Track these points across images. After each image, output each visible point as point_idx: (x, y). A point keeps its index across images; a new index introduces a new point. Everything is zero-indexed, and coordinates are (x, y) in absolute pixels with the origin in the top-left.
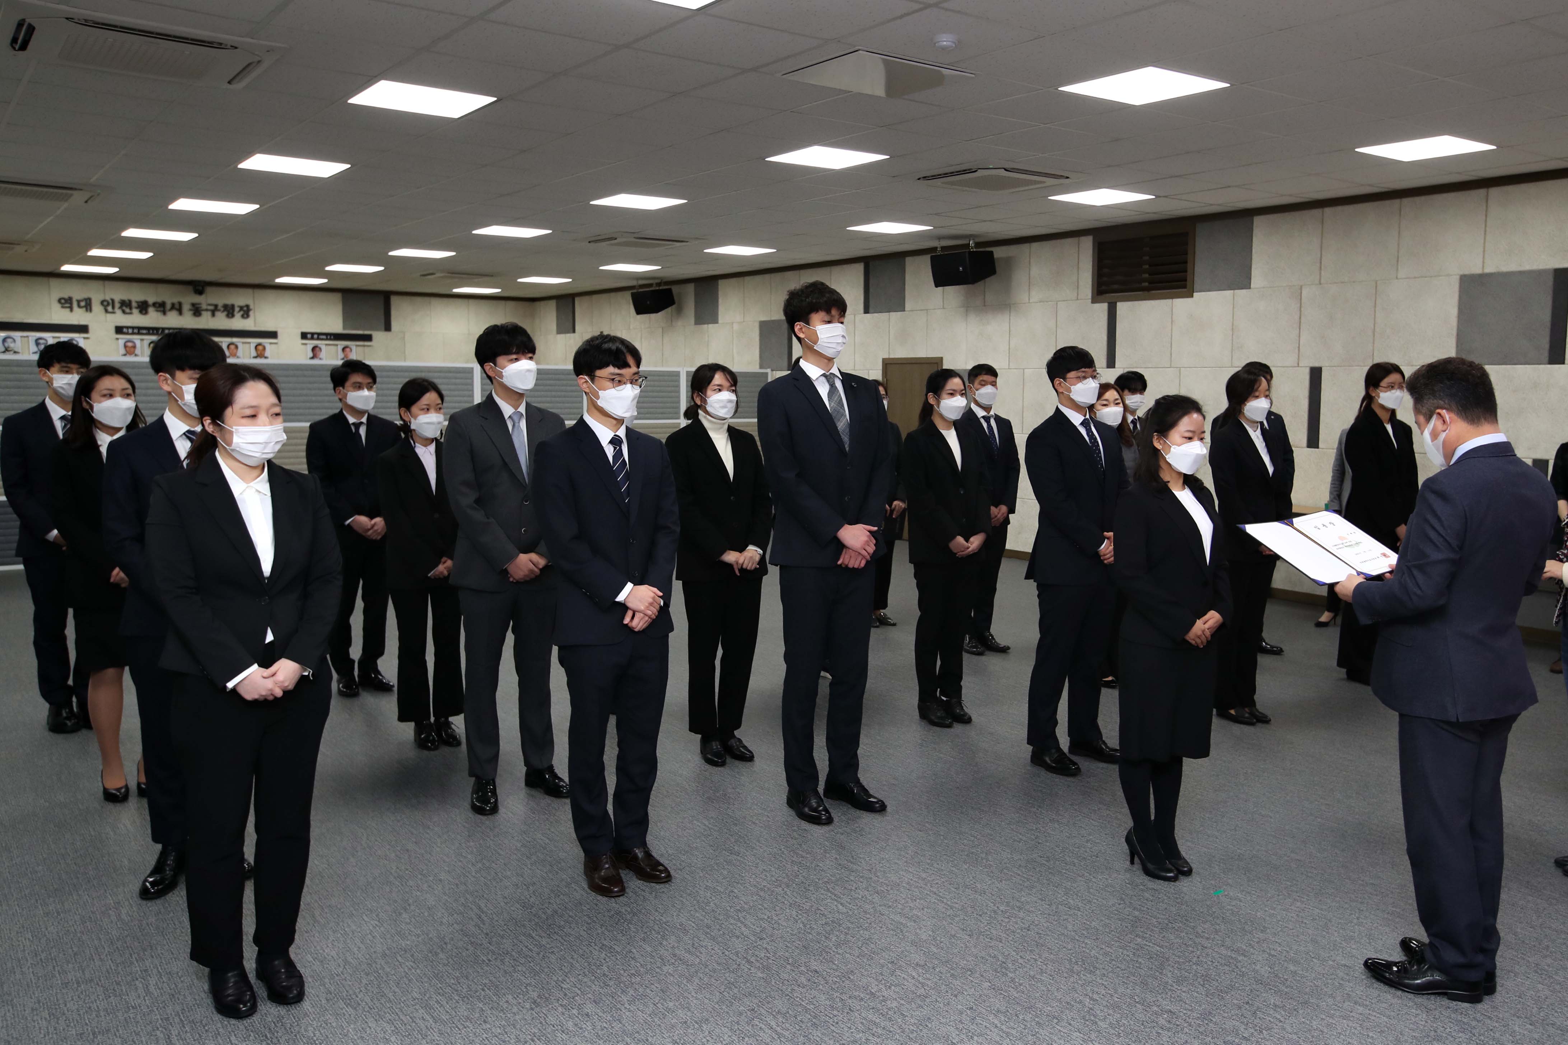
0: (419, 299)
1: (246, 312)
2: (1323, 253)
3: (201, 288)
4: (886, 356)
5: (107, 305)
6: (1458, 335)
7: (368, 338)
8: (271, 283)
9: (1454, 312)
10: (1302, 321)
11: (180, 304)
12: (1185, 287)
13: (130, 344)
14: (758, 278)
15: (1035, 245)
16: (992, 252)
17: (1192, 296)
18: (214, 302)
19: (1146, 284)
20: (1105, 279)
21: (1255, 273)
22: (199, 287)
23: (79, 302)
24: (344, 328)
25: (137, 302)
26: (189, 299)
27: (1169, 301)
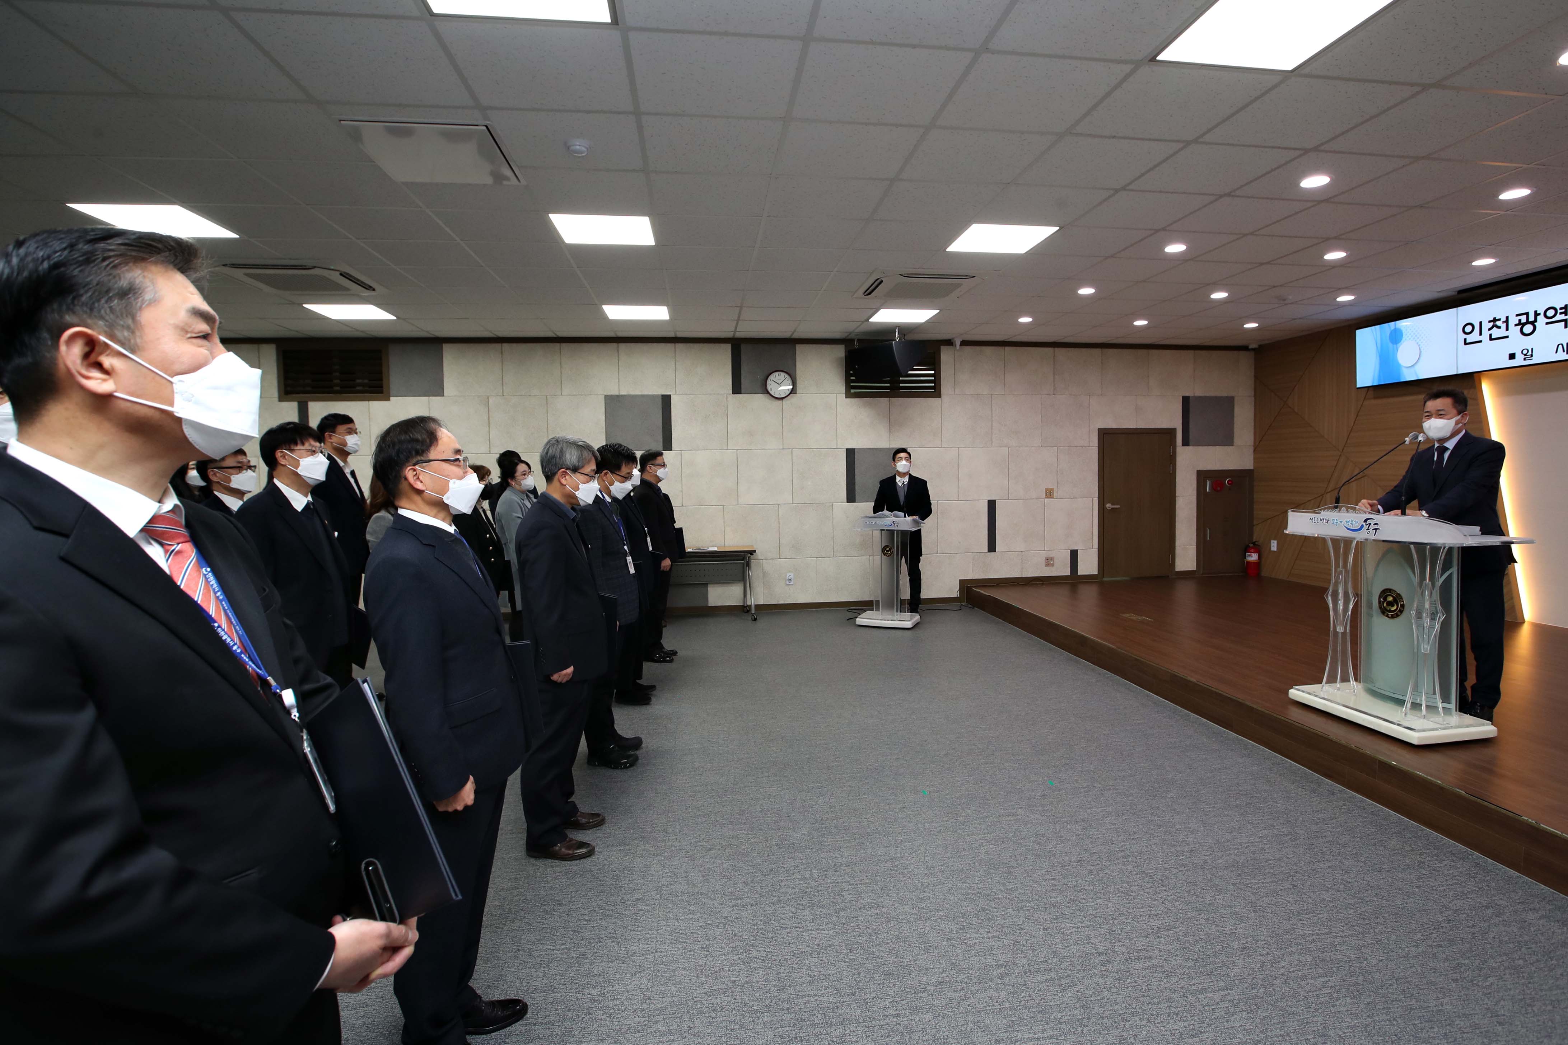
2: (504, 375)
6: (607, 433)
9: (602, 418)
10: (491, 422)
12: (382, 392)
17: (389, 400)
19: (338, 388)
21: (447, 385)
27: (365, 403)
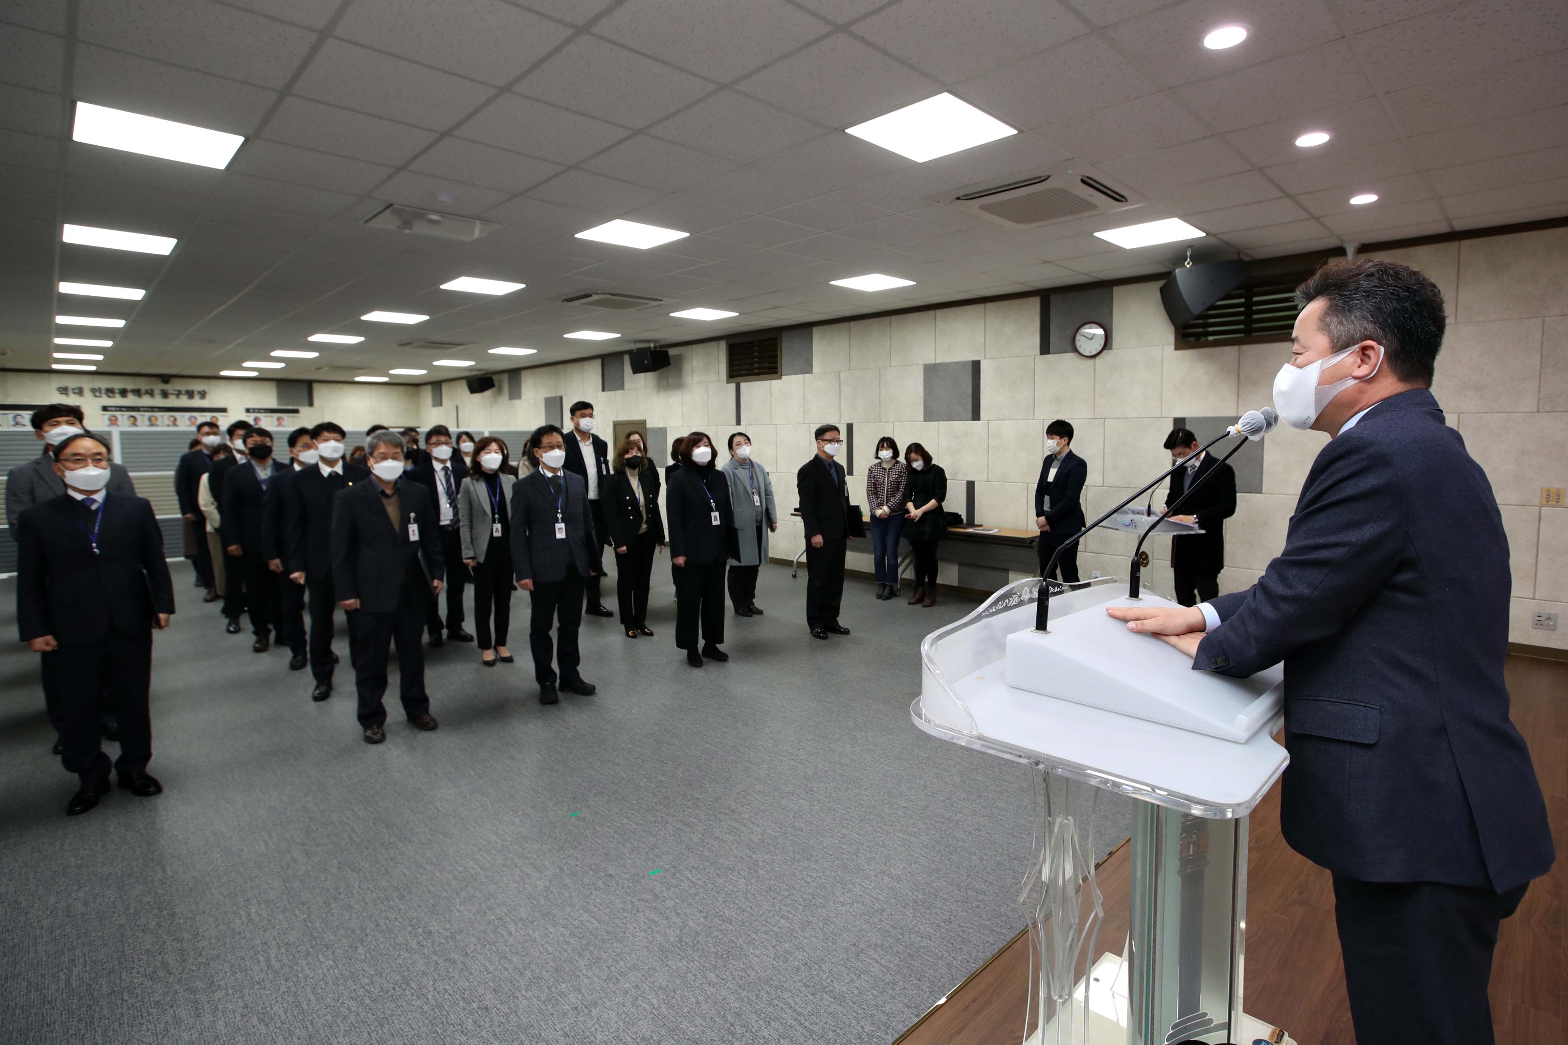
0: (333, 386)
1: (203, 395)
2: (851, 350)
3: (166, 379)
4: (615, 420)
5: (95, 392)
6: (924, 403)
7: (296, 411)
8: (217, 375)
9: (921, 387)
10: (841, 394)
11: (152, 390)
12: (776, 373)
13: (113, 418)
14: (543, 369)
15: (695, 347)
16: (667, 351)
17: (781, 378)
18: (178, 388)
19: (757, 371)
20: (736, 368)
21: (815, 363)
22: (165, 378)
23: (73, 389)
24: (279, 404)
25: (119, 389)
26: (158, 387)
27: (769, 382)
